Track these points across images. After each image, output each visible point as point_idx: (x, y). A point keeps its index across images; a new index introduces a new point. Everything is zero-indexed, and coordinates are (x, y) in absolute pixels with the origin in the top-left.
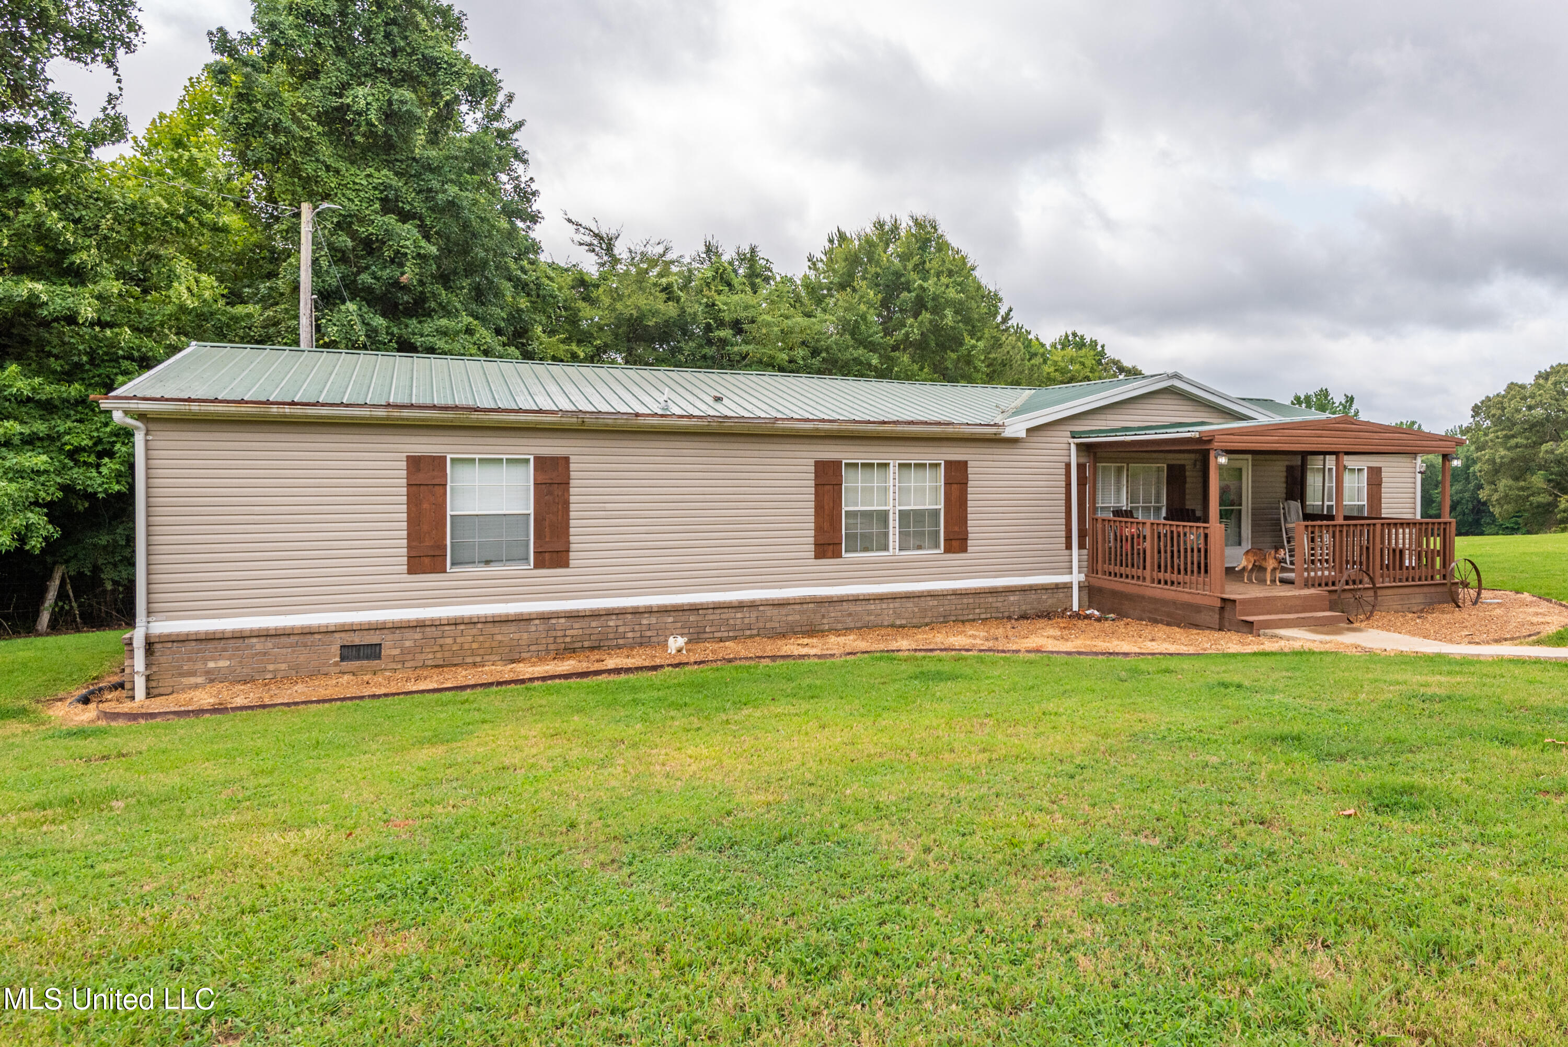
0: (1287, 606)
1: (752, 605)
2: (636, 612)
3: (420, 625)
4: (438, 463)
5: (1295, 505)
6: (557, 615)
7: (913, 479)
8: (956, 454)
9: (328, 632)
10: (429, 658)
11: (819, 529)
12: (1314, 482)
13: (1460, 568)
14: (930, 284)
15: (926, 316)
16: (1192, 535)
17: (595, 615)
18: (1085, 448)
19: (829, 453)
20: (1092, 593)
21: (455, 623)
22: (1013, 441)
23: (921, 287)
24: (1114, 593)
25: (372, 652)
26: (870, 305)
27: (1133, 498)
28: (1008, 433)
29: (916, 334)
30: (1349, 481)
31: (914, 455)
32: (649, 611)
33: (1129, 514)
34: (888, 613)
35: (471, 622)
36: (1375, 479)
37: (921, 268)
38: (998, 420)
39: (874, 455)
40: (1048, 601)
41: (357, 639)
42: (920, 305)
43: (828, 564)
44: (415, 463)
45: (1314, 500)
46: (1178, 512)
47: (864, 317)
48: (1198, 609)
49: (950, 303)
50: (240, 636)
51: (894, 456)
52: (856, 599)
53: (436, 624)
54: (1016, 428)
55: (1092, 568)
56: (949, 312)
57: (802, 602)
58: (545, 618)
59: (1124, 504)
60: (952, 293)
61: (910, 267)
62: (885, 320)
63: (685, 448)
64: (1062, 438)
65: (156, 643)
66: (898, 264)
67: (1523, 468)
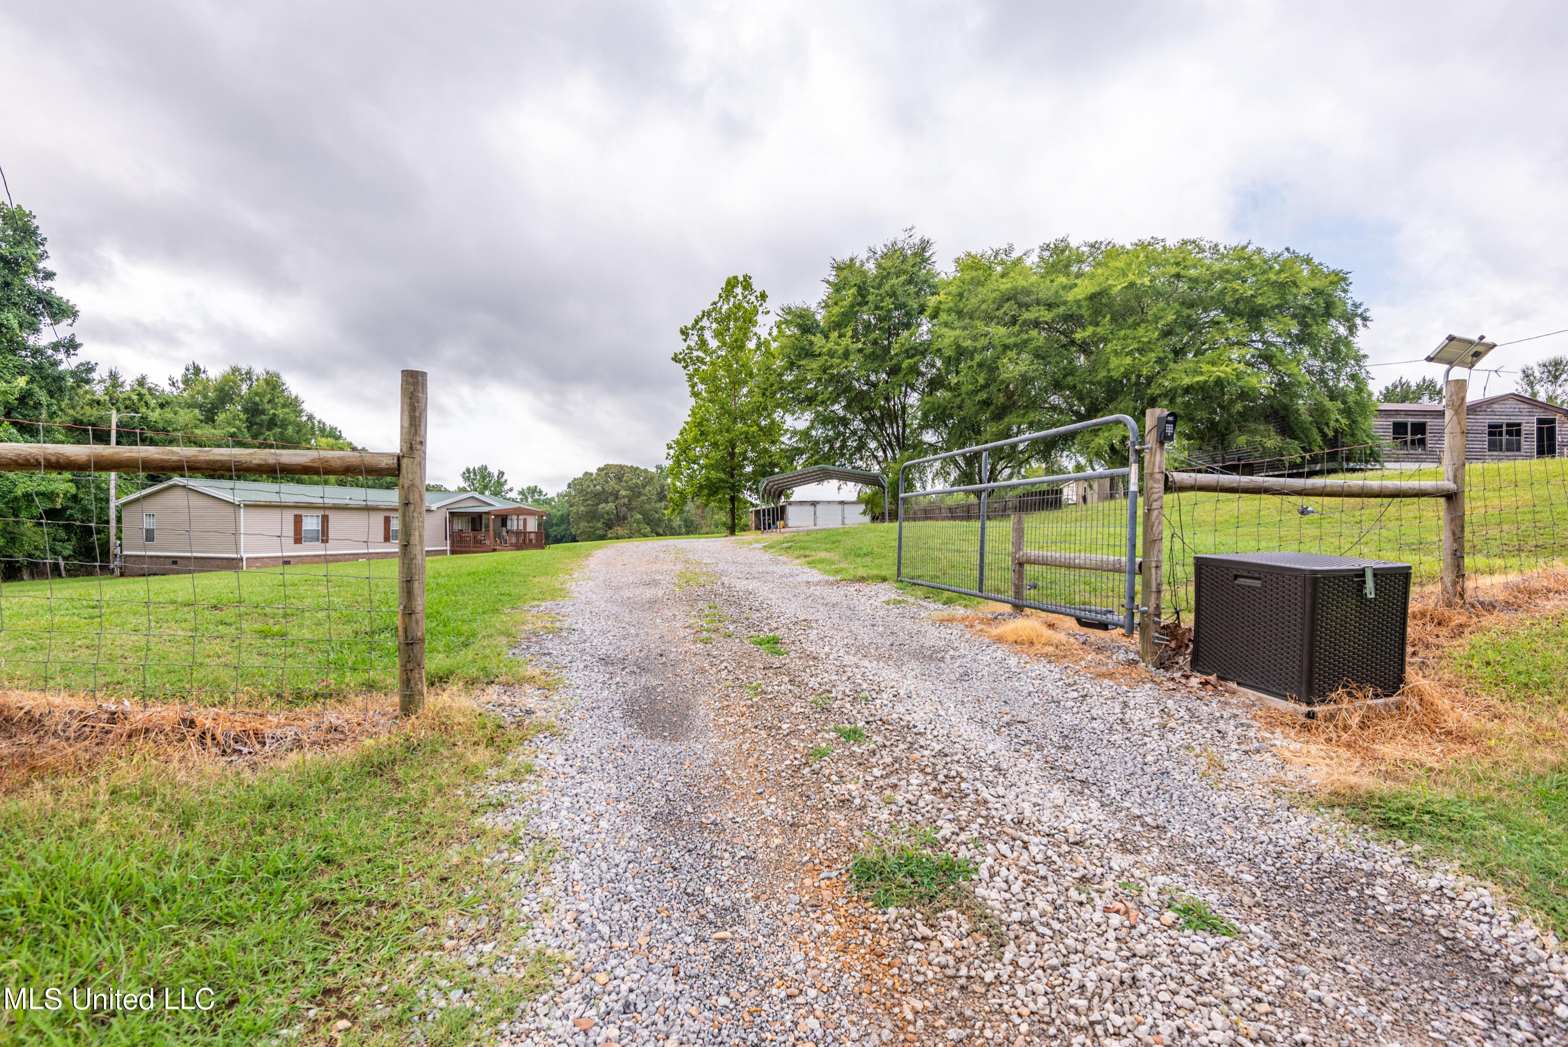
1: (371, 553)
2: (345, 554)
3: (299, 556)
4: (300, 516)
5: (504, 528)
6: (327, 555)
9: (279, 557)
10: (300, 564)
11: (385, 534)
12: (509, 522)
14: (279, 412)
15: (277, 430)
16: (479, 535)
17: (335, 555)
18: (450, 513)
19: (386, 514)
20: (452, 550)
21: (306, 556)
22: (433, 511)
24: (458, 549)
25: (288, 562)
26: (243, 421)
27: (463, 525)
30: (517, 522)
32: (348, 554)
33: (462, 530)
35: (309, 556)
36: (525, 521)
41: (285, 559)
42: (272, 423)
43: (387, 543)
44: (296, 517)
45: (509, 527)
46: (473, 529)
50: (262, 558)
52: (395, 552)
53: (302, 556)
54: (434, 507)
55: (452, 545)
57: (382, 553)
58: (324, 555)
59: (460, 527)
61: (265, 401)
62: (249, 428)
63: (354, 512)
64: (444, 510)
65: (247, 559)
66: (257, 399)
67: (592, 516)
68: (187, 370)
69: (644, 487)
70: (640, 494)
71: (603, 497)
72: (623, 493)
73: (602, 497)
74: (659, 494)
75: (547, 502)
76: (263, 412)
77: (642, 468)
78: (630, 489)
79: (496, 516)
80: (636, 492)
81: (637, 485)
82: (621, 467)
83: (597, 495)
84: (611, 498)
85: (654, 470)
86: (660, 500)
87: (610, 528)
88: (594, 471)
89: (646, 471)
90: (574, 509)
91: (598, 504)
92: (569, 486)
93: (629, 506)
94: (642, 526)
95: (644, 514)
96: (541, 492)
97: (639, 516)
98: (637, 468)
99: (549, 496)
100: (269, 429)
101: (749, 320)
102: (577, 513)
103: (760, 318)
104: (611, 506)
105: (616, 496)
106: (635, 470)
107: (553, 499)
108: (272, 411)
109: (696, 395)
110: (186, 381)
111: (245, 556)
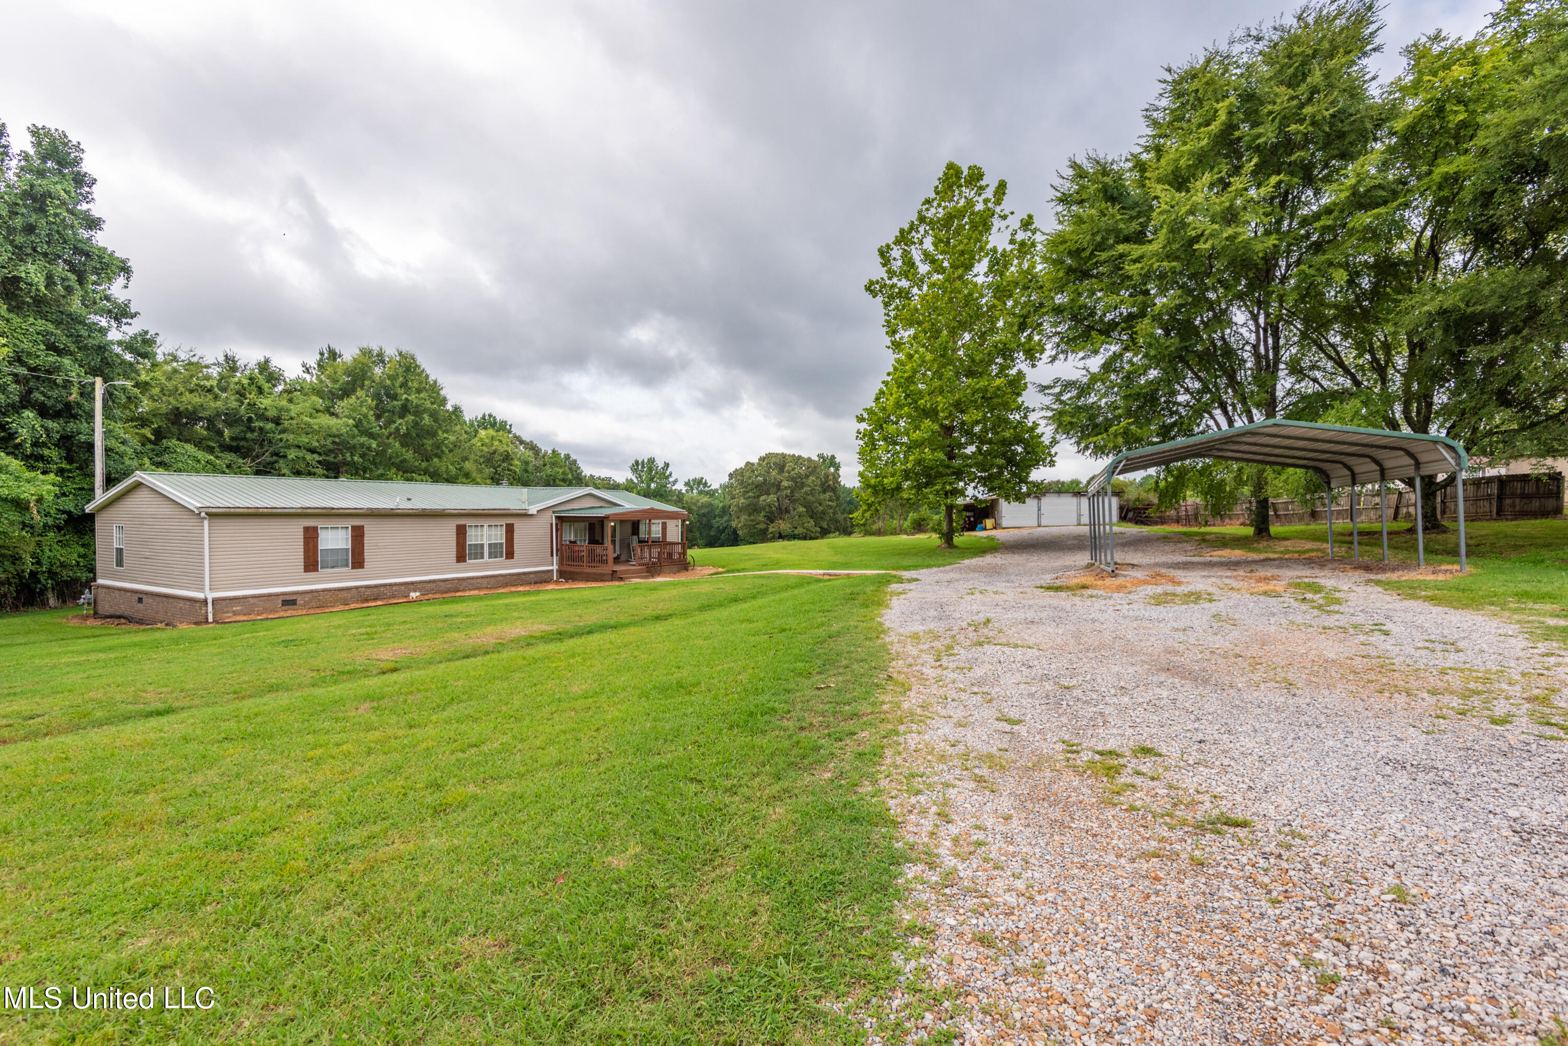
0: (634, 572)
1: (434, 581)
2: (391, 585)
3: (311, 592)
4: (315, 529)
5: (635, 537)
6: (361, 587)
7: (493, 531)
8: (510, 521)
9: (277, 595)
10: (314, 604)
11: (458, 551)
12: (642, 528)
13: (689, 559)
14: (412, 397)
15: (410, 418)
16: (599, 549)
17: (376, 586)
18: (558, 518)
19: (461, 522)
20: (561, 573)
21: (324, 590)
22: (532, 515)
23: (407, 399)
24: (571, 572)
25: (292, 603)
26: (370, 408)
27: (576, 536)
28: (530, 512)
29: (403, 430)
30: (654, 528)
31: (493, 522)
32: (396, 584)
33: (575, 542)
34: (485, 581)
35: (329, 590)
36: (664, 527)
37: (404, 385)
38: (524, 507)
39: (479, 522)
40: (545, 576)
41: (288, 598)
42: (405, 410)
43: (461, 565)
44: (306, 529)
45: (642, 535)
46: (593, 541)
47: (365, 416)
48: (604, 575)
49: (425, 410)
50: (245, 597)
51: (486, 523)
52: (473, 578)
53: (317, 591)
54: (533, 510)
55: (561, 563)
56: (426, 416)
57: (453, 579)
58: (357, 588)
59: (572, 539)
60: (428, 404)
61: (397, 385)
62: (378, 417)
63: (408, 521)
64: (549, 514)
65: (215, 601)
66: (388, 382)
67: (753, 509)
68: (322, 354)
69: (807, 476)
70: (803, 485)
71: (765, 488)
72: (785, 484)
73: (762, 488)
74: (822, 485)
75: (712, 494)
76: (394, 397)
77: (806, 456)
78: (793, 479)
79: (622, 522)
80: (798, 481)
81: (799, 476)
82: (784, 456)
83: (758, 486)
84: (774, 490)
85: (816, 459)
86: (824, 491)
87: (772, 522)
88: (755, 460)
89: (809, 460)
90: (735, 502)
91: (759, 496)
92: (731, 476)
93: (791, 498)
94: (805, 519)
95: (808, 506)
96: (706, 484)
97: (802, 509)
98: (800, 457)
99: (712, 488)
100: (402, 416)
101: (983, 224)
102: (737, 505)
103: (996, 223)
104: (772, 498)
105: (778, 487)
106: (797, 459)
107: (716, 490)
108: (405, 396)
109: (897, 346)
110: (320, 366)
111: (210, 596)
